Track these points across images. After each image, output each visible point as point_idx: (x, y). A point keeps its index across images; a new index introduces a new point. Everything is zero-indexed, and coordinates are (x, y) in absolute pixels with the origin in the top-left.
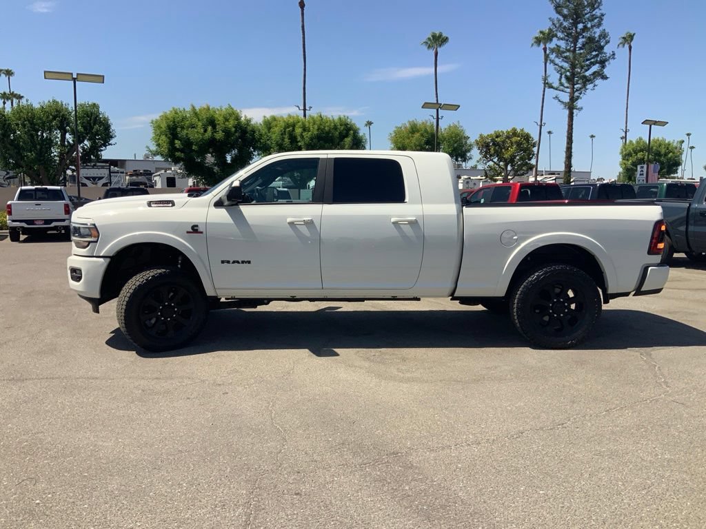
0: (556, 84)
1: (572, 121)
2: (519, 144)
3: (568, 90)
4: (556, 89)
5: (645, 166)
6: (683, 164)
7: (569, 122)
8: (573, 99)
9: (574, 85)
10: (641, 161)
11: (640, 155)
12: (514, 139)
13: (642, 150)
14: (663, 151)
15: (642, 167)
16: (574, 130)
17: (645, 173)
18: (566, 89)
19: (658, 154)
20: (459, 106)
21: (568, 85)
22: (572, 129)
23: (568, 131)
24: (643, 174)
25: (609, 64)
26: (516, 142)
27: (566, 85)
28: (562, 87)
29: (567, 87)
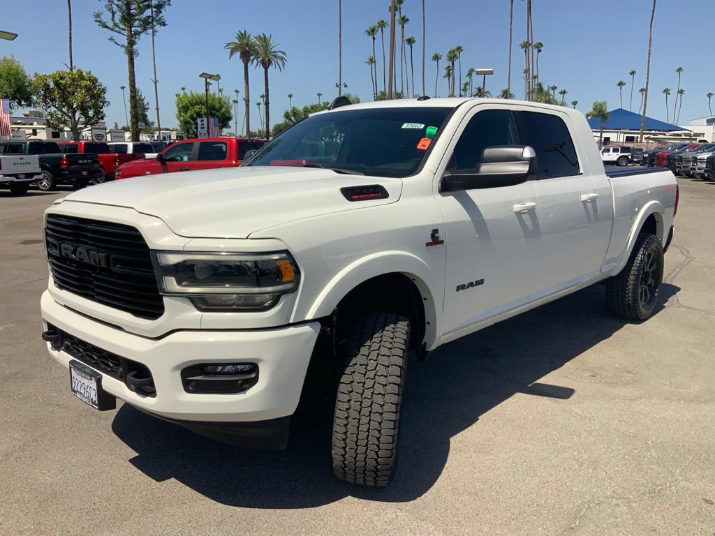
0: (110, 24)
1: (133, 67)
2: (88, 89)
3: (126, 33)
4: (112, 30)
5: (205, 120)
6: (234, 119)
7: (130, 69)
8: (131, 43)
9: (131, 27)
10: (199, 115)
11: (197, 108)
12: (84, 83)
13: (197, 104)
14: (217, 106)
15: (202, 121)
16: (136, 77)
17: (206, 126)
18: (123, 32)
19: (213, 108)
20: (17, 36)
21: (124, 27)
22: (134, 76)
23: (130, 78)
24: (203, 128)
25: (165, 10)
26: (86, 86)
27: (122, 26)
28: (117, 29)
29: (124, 29)
